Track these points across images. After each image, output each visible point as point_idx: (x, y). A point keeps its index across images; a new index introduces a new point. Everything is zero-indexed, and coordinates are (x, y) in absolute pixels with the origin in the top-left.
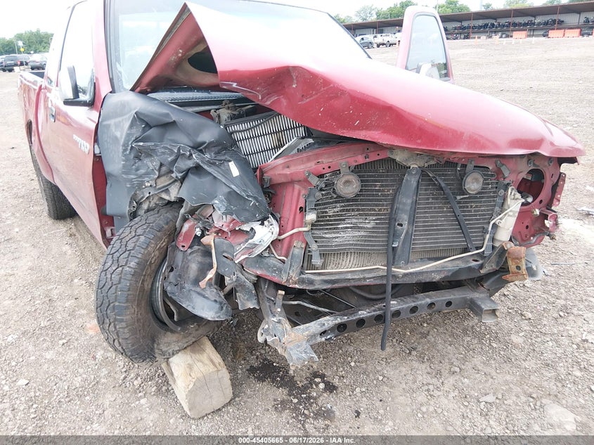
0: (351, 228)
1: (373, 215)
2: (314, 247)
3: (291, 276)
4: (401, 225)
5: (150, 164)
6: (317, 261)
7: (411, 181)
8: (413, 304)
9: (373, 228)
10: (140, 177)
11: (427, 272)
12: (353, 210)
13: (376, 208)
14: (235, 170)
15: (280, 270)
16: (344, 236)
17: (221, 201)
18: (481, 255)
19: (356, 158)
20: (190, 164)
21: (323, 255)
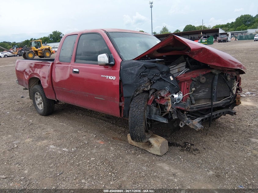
0: (202, 92)
1: (208, 88)
2: (193, 98)
3: (188, 107)
4: (215, 89)
5: (145, 79)
6: (194, 102)
7: (217, 77)
8: (216, 113)
9: (208, 91)
10: (141, 83)
11: (219, 104)
12: (203, 87)
13: (209, 86)
14: (172, 78)
15: (185, 106)
16: (201, 94)
17: (168, 88)
18: (230, 98)
19: (203, 73)
20: (158, 78)
21: (195, 100)
